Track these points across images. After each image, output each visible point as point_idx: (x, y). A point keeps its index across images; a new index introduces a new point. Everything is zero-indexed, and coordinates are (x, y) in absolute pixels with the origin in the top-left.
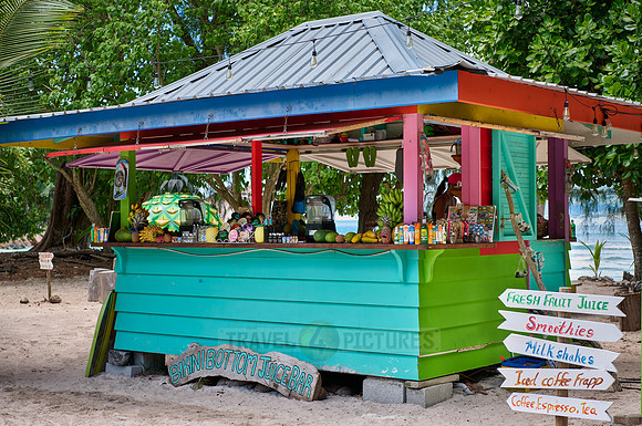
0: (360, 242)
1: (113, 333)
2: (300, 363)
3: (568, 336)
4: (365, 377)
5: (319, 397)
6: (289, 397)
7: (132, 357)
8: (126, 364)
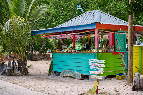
0: (88, 52)
1: (52, 68)
2: (79, 73)
3: (98, 66)
4: (89, 76)
5: (82, 79)
6: (77, 79)
7: (55, 72)
8: (54, 74)
